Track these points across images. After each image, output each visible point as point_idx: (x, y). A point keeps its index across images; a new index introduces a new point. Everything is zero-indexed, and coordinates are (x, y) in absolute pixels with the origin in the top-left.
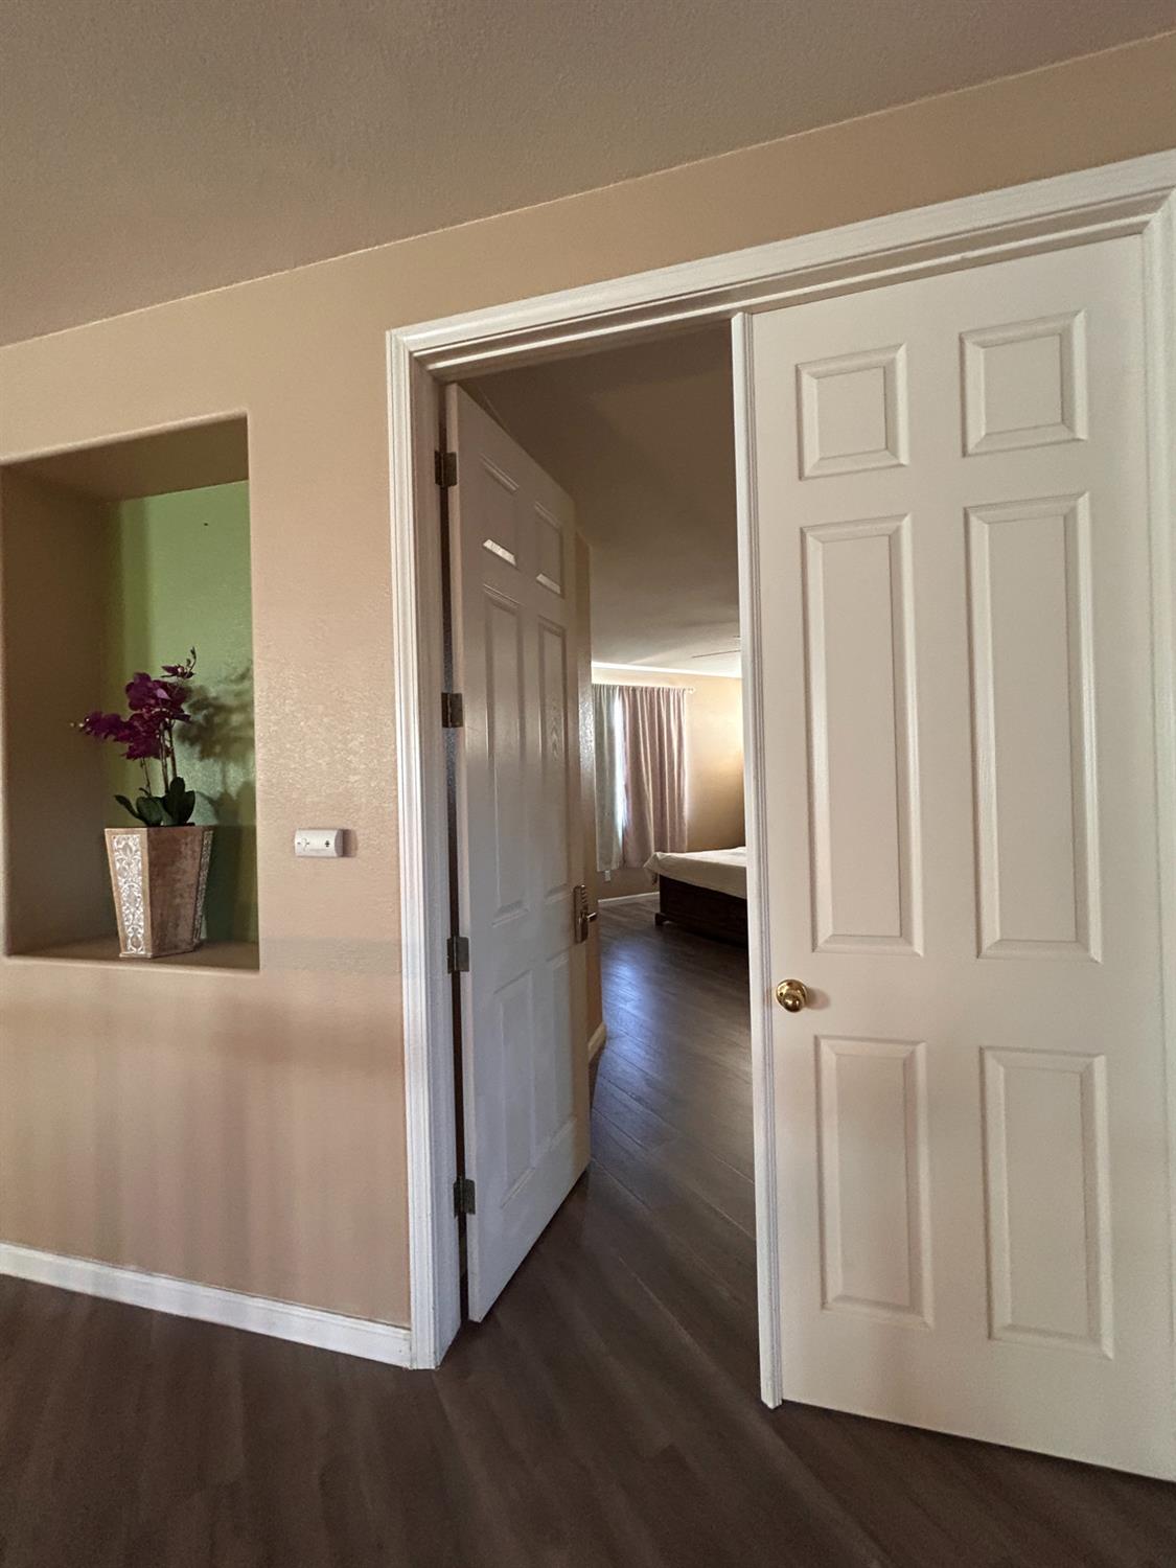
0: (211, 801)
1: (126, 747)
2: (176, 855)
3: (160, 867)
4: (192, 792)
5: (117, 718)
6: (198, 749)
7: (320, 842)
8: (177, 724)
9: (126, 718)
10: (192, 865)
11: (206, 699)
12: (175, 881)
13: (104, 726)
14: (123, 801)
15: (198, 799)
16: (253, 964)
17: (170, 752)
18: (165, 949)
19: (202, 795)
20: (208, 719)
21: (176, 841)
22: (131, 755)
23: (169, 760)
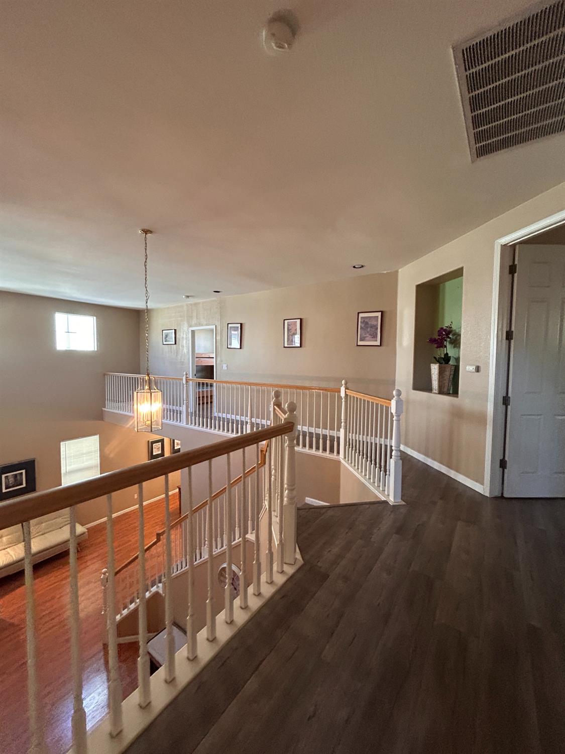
0: (455, 358)
1: (436, 346)
2: (445, 371)
3: (441, 373)
4: (450, 357)
5: (435, 338)
6: (453, 345)
7: (472, 368)
8: (449, 339)
9: (437, 339)
10: (448, 373)
11: (456, 332)
12: (444, 377)
13: (433, 341)
14: (435, 358)
15: (452, 358)
16: (457, 397)
17: (446, 347)
18: (441, 392)
19: (453, 357)
20: (456, 338)
21: (445, 368)
22: (437, 347)
23: (445, 349)
